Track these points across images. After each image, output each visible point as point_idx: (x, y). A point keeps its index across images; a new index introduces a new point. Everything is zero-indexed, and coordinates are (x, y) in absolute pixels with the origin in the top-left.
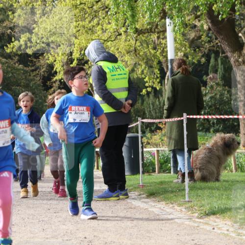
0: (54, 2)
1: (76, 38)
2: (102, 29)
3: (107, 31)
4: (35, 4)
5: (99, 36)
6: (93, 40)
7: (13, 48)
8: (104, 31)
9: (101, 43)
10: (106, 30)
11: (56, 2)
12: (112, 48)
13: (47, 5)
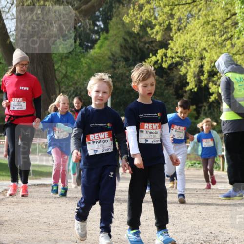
0: (188, 19)
1: (207, 51)
2: (232, 44)
3: (236, 46)
4: (171, 21)
5: (228, 50)
6: (223, 53)
7: (150, 63)
8: (233, 46)
9: (230, 56)
10: (235, 44)
11: (190, 19)
12: (240, 61)
13: (182, 22)
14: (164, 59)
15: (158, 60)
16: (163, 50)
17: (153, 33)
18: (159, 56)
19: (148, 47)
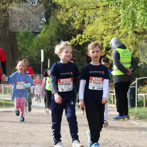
1: (105, 36)
4: (84, 18)
7: (73, 42)
8: (119, 33)
10: (121, 32)
11: (95, 18)
13: (91, 19)
14: (80, 40)
15: (77, 41)
16: (80, 35)
17: (74, 25)
18: (77, 38)
19: (72, 33)
